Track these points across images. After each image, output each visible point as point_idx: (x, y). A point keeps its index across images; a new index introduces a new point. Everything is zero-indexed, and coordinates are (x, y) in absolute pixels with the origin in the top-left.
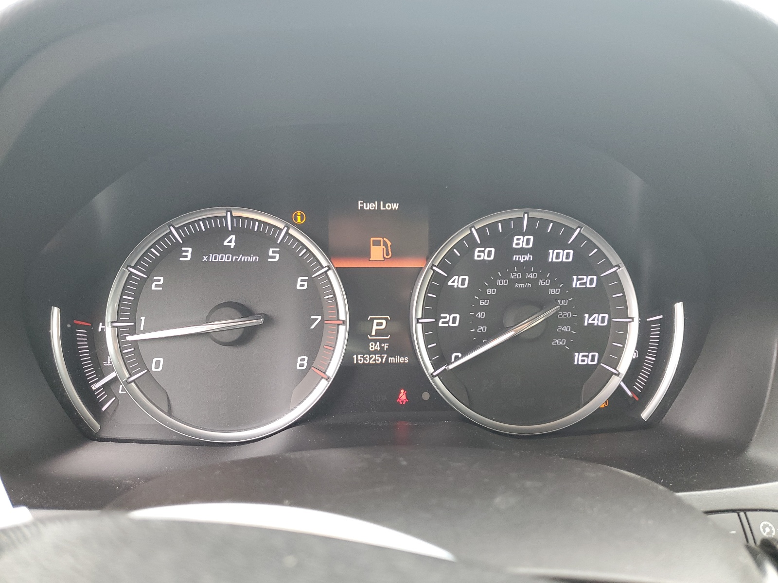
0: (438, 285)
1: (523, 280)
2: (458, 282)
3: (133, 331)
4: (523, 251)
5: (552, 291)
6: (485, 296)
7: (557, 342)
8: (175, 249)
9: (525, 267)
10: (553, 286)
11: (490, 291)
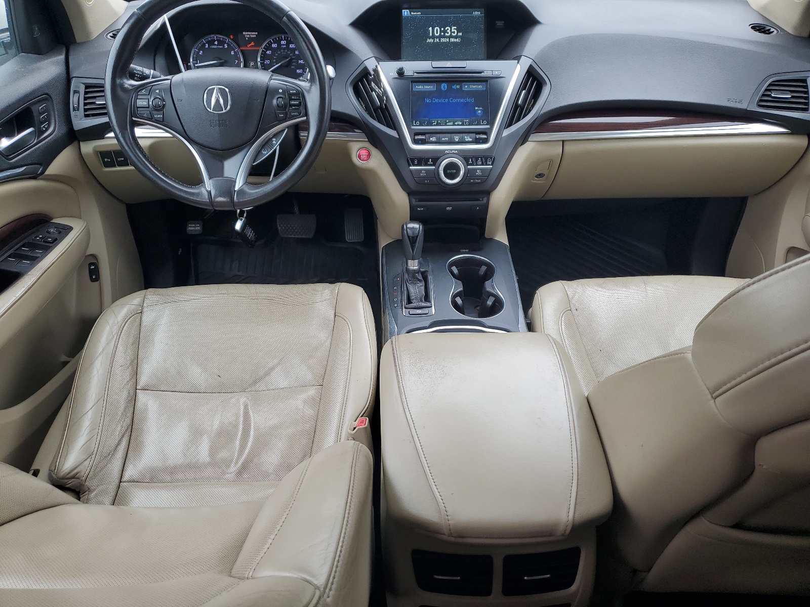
0: (264, 53)
1: (284, 52)
2: (268, 52)
3: (197, 63)
4: (283, 45)
5: (291, 55)
6: (274, 59)
7: (292, 67)
8: (204, 44)
9: (284, 49)
10: (291, 53)
11: (276, 55)
